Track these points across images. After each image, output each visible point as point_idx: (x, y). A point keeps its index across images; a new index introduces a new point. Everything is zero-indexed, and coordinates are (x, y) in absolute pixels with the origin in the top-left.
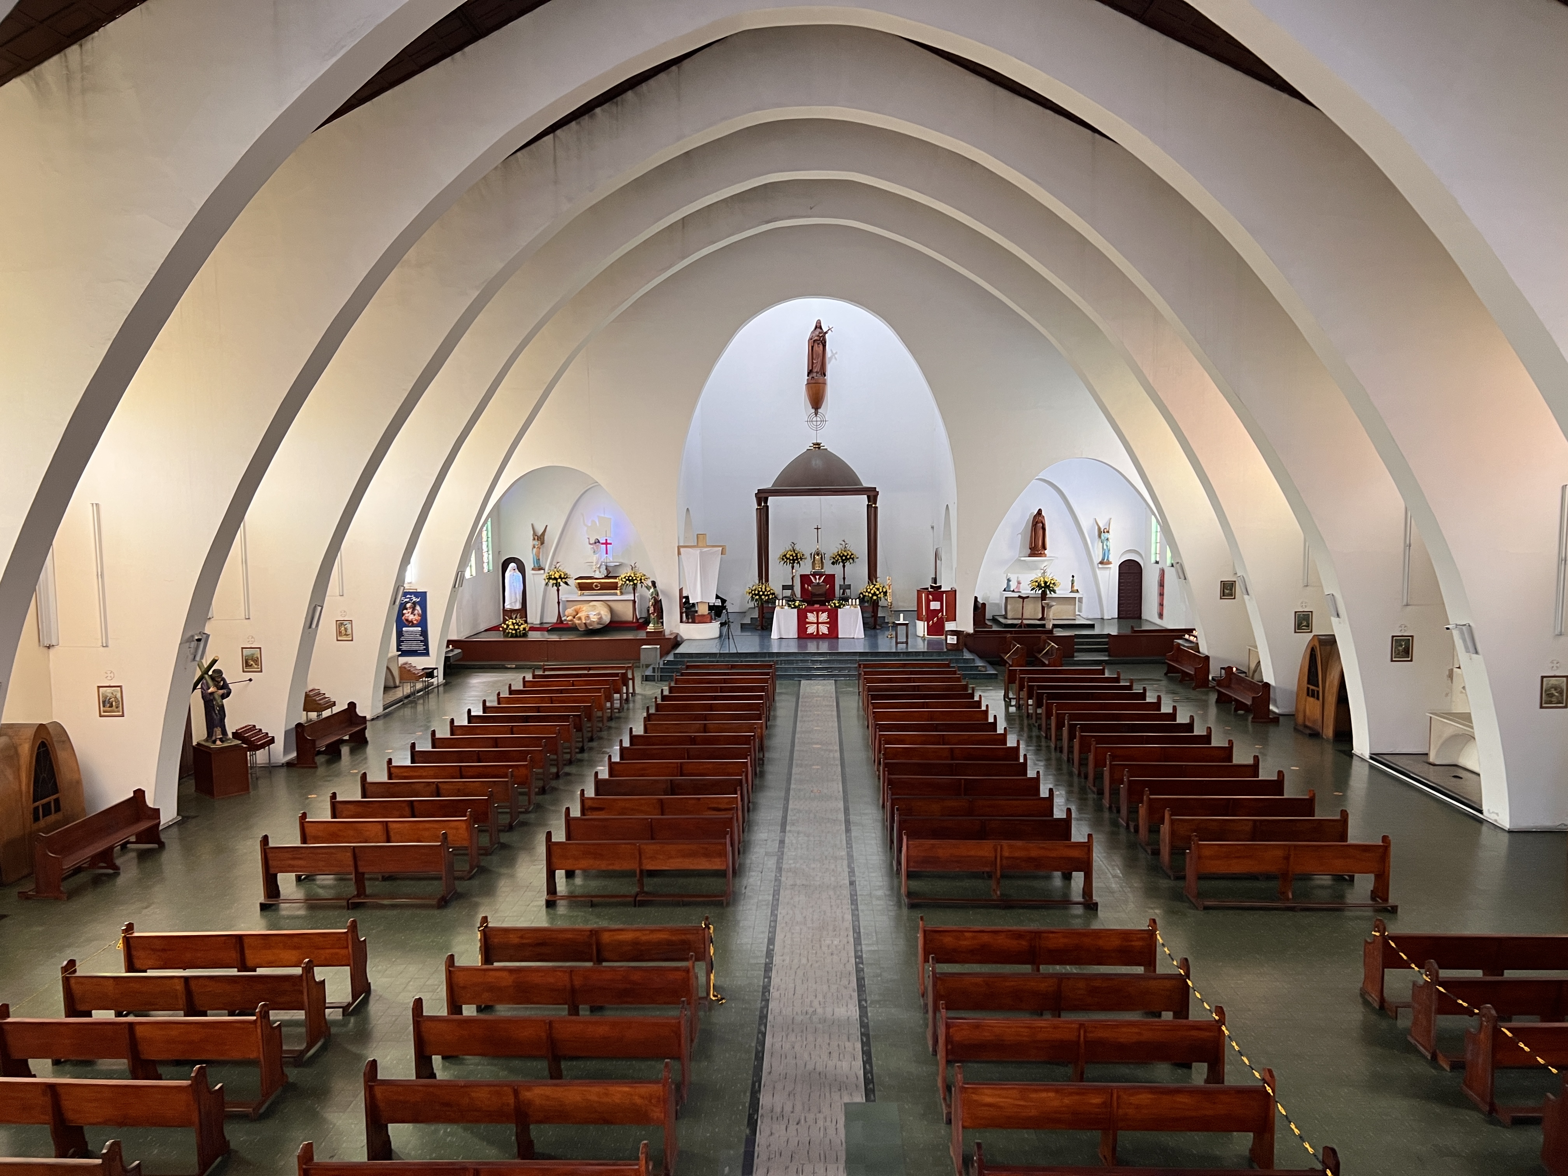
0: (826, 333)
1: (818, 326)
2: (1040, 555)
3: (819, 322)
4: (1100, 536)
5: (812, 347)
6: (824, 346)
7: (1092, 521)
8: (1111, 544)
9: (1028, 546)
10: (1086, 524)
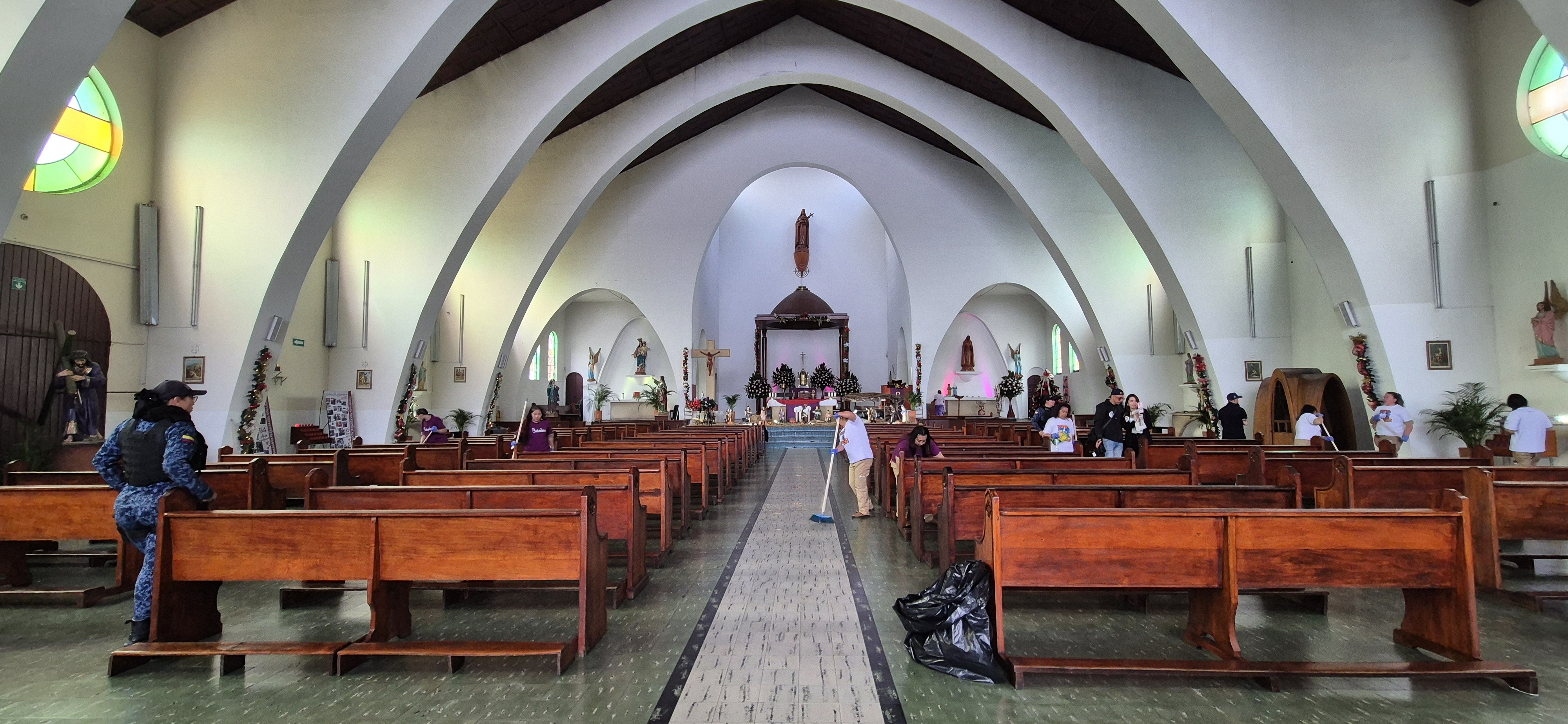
0: (809, 217)
1: (803, 213)
2: (970, 370)
3: (804, 210)
4: (1013, 357)
5: (799, 227)
6: (808, 227)
7: (1006, 346)
8: (1023, 362)
9: (960, 364)
10: (1003, 348)
